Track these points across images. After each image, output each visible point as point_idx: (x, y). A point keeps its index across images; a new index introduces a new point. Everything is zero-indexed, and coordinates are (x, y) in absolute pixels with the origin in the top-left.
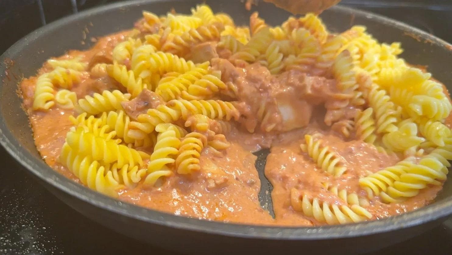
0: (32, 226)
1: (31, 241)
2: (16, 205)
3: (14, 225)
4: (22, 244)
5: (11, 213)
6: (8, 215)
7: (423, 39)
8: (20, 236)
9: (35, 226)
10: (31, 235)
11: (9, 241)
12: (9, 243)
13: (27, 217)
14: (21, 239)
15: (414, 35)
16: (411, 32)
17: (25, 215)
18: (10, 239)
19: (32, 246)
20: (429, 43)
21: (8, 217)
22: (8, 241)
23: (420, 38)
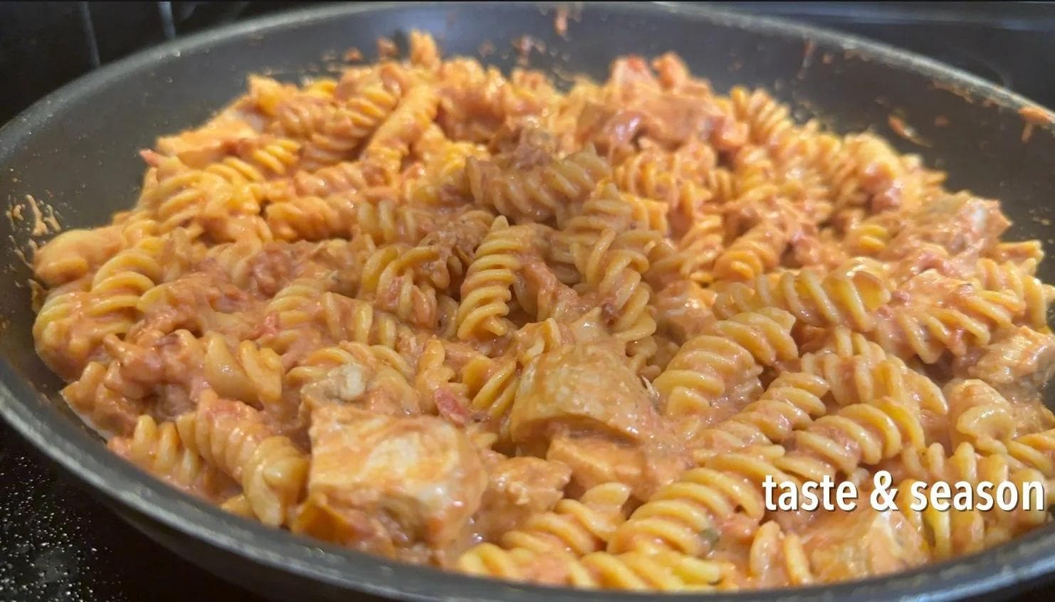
0: (64, 544)
1: (62, 581)
2: (28, 495)
3: (22, 541)
4: (42, 588)
5: (15, 513)
6: (9, 519)
7: (979, 97)
8: (38, 570)
9: (71, 545)
10: (62, 566)
11: (9, 582)
12: (12, 585)
13: (52, 525)
14: (40, 577)
15: (956, 86)
16: (950, 80)
17: (49, 518)
18: (14, 578)
19: (64, 594)
20: (995, 107)
21: (9, 525)
22: (7, 581)
23: (972, 95)
